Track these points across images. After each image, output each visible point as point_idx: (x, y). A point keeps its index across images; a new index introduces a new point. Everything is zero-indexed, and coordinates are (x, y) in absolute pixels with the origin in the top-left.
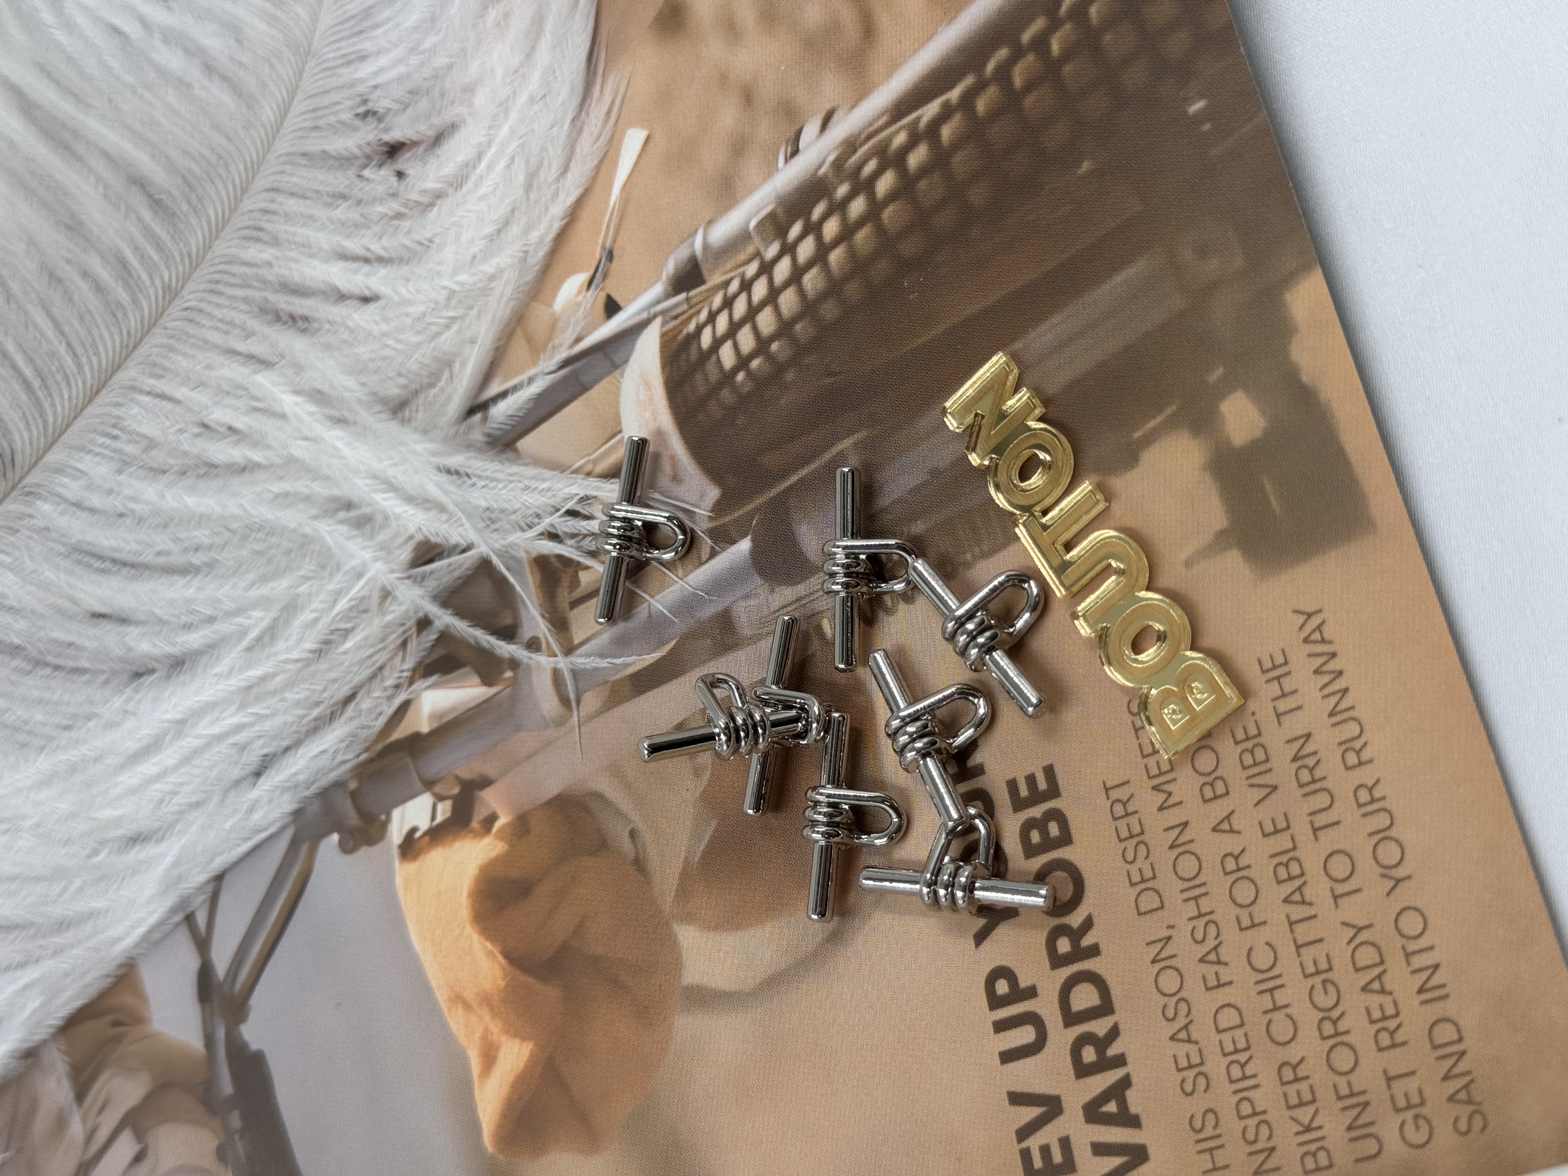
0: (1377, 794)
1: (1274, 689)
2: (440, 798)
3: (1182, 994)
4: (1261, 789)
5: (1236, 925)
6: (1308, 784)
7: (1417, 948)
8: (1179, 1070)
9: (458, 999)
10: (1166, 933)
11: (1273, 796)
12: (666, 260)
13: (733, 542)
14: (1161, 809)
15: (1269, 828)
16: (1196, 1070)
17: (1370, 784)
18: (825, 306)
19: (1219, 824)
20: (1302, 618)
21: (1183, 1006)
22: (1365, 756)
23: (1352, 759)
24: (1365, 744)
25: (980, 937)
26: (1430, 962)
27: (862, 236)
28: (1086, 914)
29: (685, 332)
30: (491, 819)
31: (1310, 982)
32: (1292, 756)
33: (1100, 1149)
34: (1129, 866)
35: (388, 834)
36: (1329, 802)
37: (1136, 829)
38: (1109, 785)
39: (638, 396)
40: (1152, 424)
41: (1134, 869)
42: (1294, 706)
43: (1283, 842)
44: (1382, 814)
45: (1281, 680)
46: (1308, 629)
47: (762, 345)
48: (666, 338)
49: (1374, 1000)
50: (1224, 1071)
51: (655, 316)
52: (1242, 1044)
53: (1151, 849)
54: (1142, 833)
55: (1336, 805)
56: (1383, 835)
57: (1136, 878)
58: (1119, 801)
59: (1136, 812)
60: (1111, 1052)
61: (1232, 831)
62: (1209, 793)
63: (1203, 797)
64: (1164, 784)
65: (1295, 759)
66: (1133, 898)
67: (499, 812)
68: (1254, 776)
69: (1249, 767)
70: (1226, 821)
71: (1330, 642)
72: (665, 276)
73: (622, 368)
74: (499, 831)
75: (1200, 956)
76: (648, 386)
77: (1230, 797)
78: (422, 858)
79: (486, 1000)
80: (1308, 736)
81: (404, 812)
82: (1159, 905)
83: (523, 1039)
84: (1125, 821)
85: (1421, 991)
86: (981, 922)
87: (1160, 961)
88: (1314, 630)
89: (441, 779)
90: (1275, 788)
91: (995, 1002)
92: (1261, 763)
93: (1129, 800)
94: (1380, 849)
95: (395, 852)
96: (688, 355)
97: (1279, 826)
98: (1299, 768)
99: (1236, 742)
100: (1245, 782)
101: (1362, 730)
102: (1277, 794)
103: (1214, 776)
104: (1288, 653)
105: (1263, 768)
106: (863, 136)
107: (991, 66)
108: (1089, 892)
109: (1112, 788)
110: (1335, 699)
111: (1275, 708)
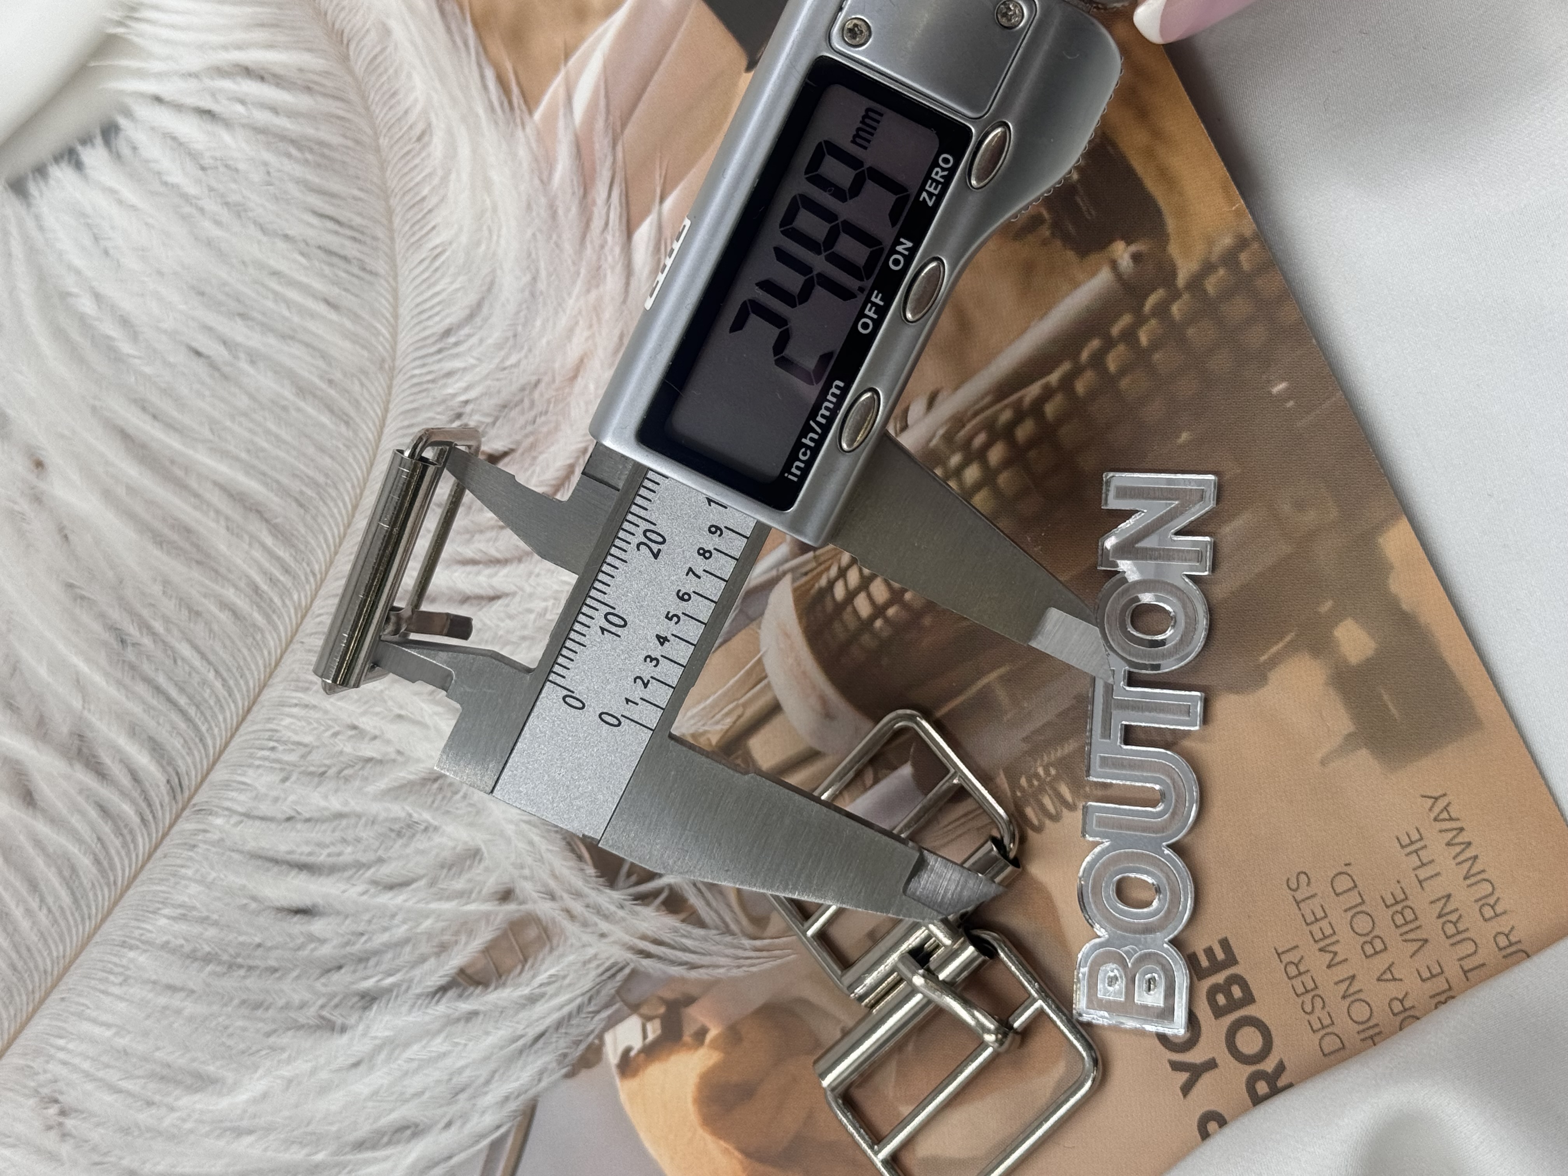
0: (1513, 939)
1: (1414, 860)
2: (648, 1018)
4: (1414, 943)
6: (1453, 936)
11: (1425, 948)
13: (894, 768)
14: (1329, 966)
15: (1426, 974)
17: (1506, 931)
19: (1382, 975)
20: (1430, 802)
22: (1499, 909)
23: (1488, 912)
25: (1186, 1089)
27: (980, 498)
28: (1277, 1060)
29: (817, 586)
30: (701, 1033)
32: (1436, 914)
34: (1307, 1017)
35: (604, 1057)
36: (1474, 949)
37: (1310, 985)
38: (1280, 951)
40: (1274, 649)
41: (1313, 1018)
42: (1433, 873)
43: (1440, 984)
44: (1520, 954)
45: (1420, 853)
46: (1436, 810)
47: (896, 595)
48: (799, 593)
53: (1326, 1000)
54: (1316, 987)
57: (1316, 1026)
58: (1292, 963)
59: (1308, 971)
61: (1394, 979)
62: (1369, 950)
63: (1364, 953)
65: (1440, 916)
66: (1317, 1042)
67: (708, 1025)
68: (1406, 933)
69: (1401, 926)
70: (1388, 971)
71: (1458, 820)
73: (758, 622)
74: (711, 1042)
76: (787, 635)
77: (1388, 951)
78: (641, 1074)
80: (1449, 896)
81: (615, 1035)
82: (1341, 1046)
84: (1299, 979)
86: (1184, 1076)
88: (1442, 812)
89: (645, 1001)
90: (1426, 941)
93: (1300, 961)
95: (614, 1072)
96: (823, 607)
97: (1434, 972)
98: (1444, 924)
99: (1387, 907)
100: (1400, 939)
101: (1494, 889)
102: (1428, 946)
103: (1371, 935)
104: (1421, 830)
105: (1412, 926)
106: (969, 413)
107: (1085, 355)
108: (1277, 1041)
109: (1283, 953)
110: (1467, 865)
111: (1416, 876)
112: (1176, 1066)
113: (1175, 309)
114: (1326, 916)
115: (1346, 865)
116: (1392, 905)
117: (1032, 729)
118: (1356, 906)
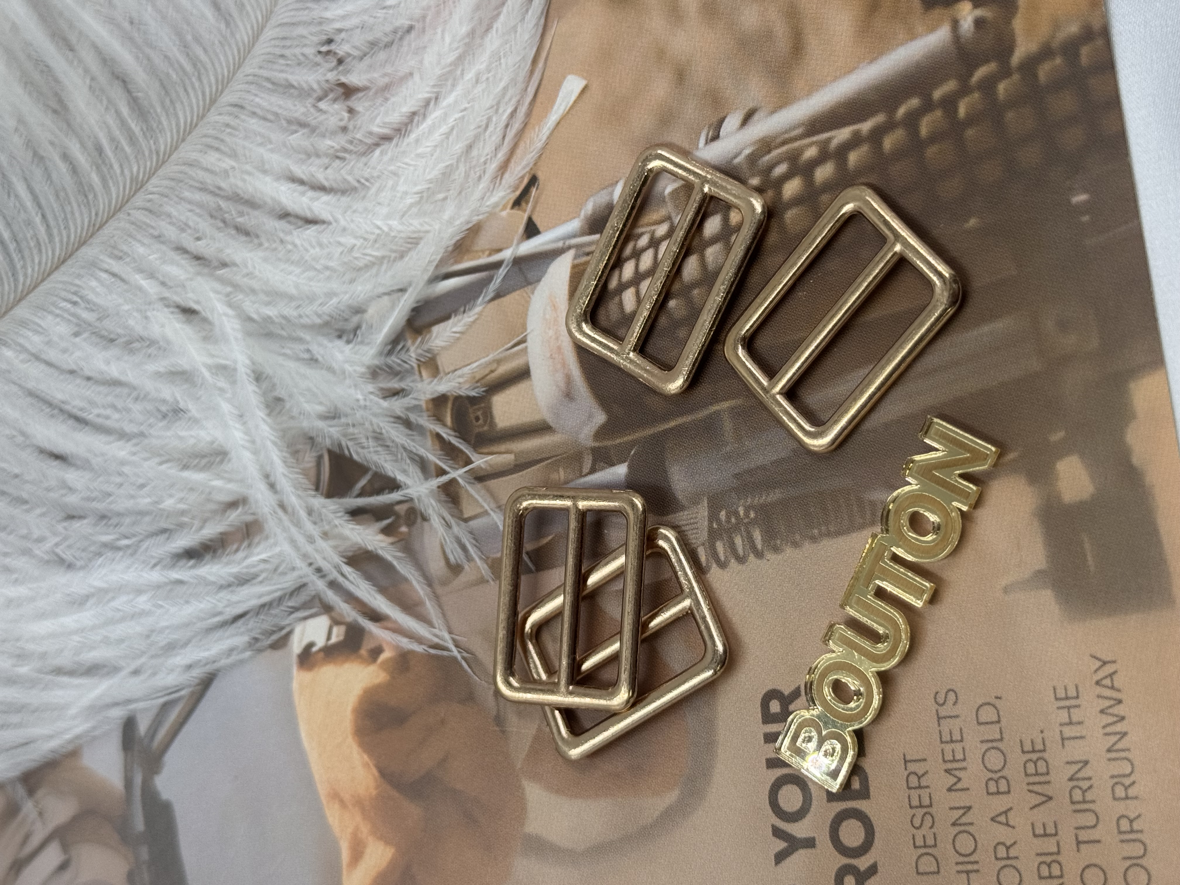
0: (1136, 826)
1: (1063, 716)
4: (1038, 796)
6: (1079, 802)
11: (1048, 805)
12: (587, 200)
13: (612, 465)
14: (950, 790)
15: (1040, 831)
17: (1132, 817)
19: (997, 816)
20: (1098, 664)
22: (1131, 792)
23: (1120, 792)
24: (1134, 783)
25: (780, 857)
28: (872, 861)
32: (1069, 776)
34: (915, 831)
35: (289, 644)
36: (1094, 822)
37: (926, 801)
38: (908, 758)
39: (544, 314)
41: (919, 834)
42: (1078, 735)
43: (1050, 845)
44: (1138, 844)
45: (1072, 710)
46: (1101, 674)
48: (576, 270)
51: (569, 248)
53: (936, 820)
54: (931, 805)
55: (1100, 826)
56: (1135, 862)
57: (920, 842)
58: (915, 773)
59: (927, 787)
61: (1007, 824)
62: (993, 788)
63: (987, 789)
64: (956, 769)
65: (1071, 779)
66: (915, 858)
68: (1034, 784)
69: (1031, 775)
70: (1004, 815)
71: (1119, 690)
72: (583, 213)
76: (555, 307)
77: (1010, 796)
80: (1086, 763)
82: (936, 870)
84: (918, 791)
86: (781, 845)
88: (1106, 677)
90: (1050, 798)
92: (1042, 774)
93: (923, 775)
94: (1130, 873)
97: (1048, 831)
98: (1074, 788)
99: (1023, 752)
100: (1026, 787)
101: (1132, 772)
102: (1051, 804)
103: (999, 774)
104: (1080, 689)
105: (1042, 779)
106: (779, 140)
107: (901, 111)
108: (878, 842)
109: (910, 761)
110: (1114, 738)
111: (1061, 731)
112: (777, 833)
113: (1002, 87)
114: (962, 741)
115: (997, 698)
116: (1028, 752)
117: (746, 466)
118: (992, 741)
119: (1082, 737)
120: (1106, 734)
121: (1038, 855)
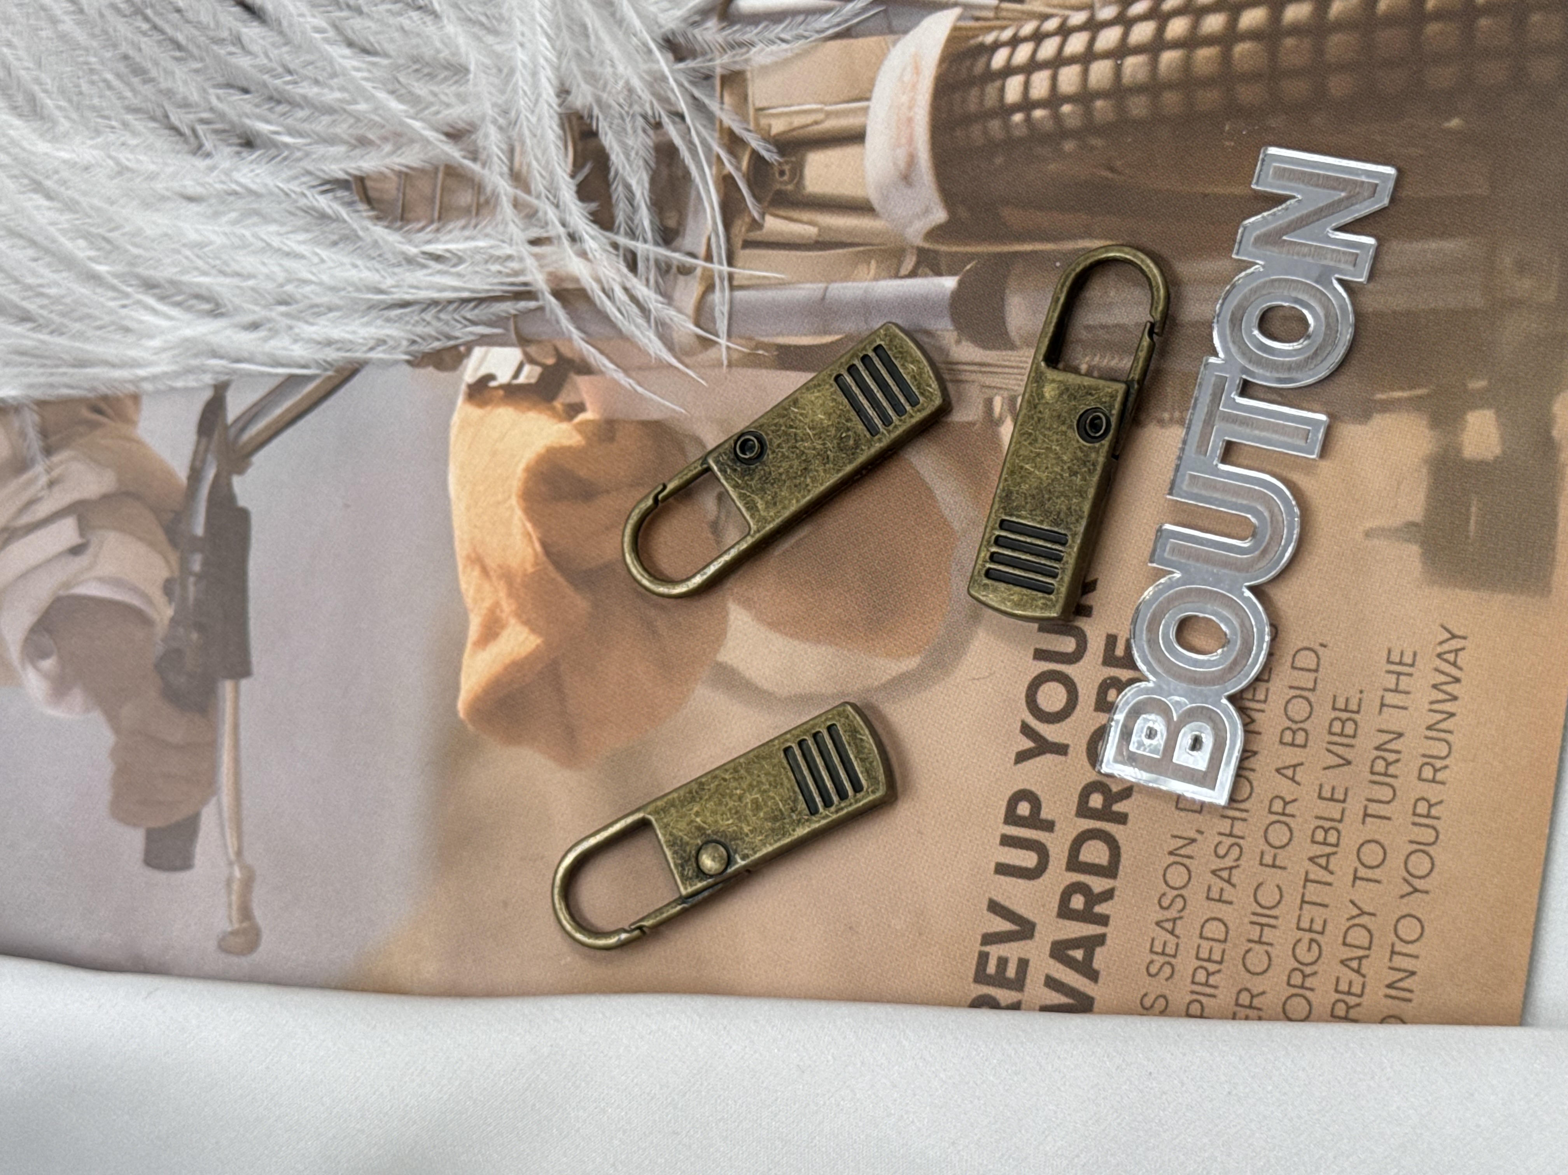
0: (1433, 812)
1: (1391, 681)
2: (532, 361)
3: (1183, 892)
5: (1258, 858)
6: (1378, 774)
7: (1404, 951)
8: (1152, 951)
9: (477, 560)
10: (1192, 834)
11: (1345, 768)
13: (939, 274)
15: (1327, 794)
16: (1167, 959)
17: (1433, 801)
18: (1136, 100)
20: (1446, 636)
21: (1179, 903)
22: (1440, 776)
23: (1428, 773)
24: (1446, 767)
25: (1022, 757)
26: (1410, 968)
27: (1204, 53)
29: (980, 39)
30: (576, 409)
31: (1300, 934)
32: (1377, 744)
33: (1051, 983)
35: (461, 368)
36: (1390, 798)
39: (902, 75)
40: (1396, 394)
42: (1401, 704)
45: (1402, 677)
46: (1446, 647)
47: (1054, 99)
48: (957, 34)
49: (1347, 975)
50: (1191, 972)
51: (955, 5)
52: (1216, 956)
55: (1395, 803)
56: (1421, 848)
60: (1098, 909)
61: (1293, 779)
62: (1288, 738)
63: (1281, 738)
64: (1252, 710)
65: (1377, 748)
67: (588, 405)
71: (1460, 669)
73: (896, 37)
74: (581, 423)
75: (1214, 867)
76: (917, 70)
77: (1307, 750)
78: (489, 408)
79: (507, 576)
80: (1400, 735)
81: (486, 354)
82: (1199, 809)
83: (533, 630)
85: (1389, 986)
86: (1029, 744)
87: (1176, 855)
88: (1450, 652)
89: (539, 342)
90: (1349, 763)
91: (1011, 818)
94: (1413, 858)
95: (463, 388)
96: (972, 65)
97: (1336, 796)
98: (1378, 757)
99: (1334, 709)
100: (1325, 745)
101: (1447, 756)
102: (1348, 769)
103: (1300, 726)
104: (1418, 658)
105: (1346, 741)
110: (1439, 717)
111: (1383, 697)
112: (1026, 730)
115: (1322, 645)
117: (1103, 321)
118: (1302, 689)
119: (1404, 708)
120: (1431, 710)
121: (1317, 817)
